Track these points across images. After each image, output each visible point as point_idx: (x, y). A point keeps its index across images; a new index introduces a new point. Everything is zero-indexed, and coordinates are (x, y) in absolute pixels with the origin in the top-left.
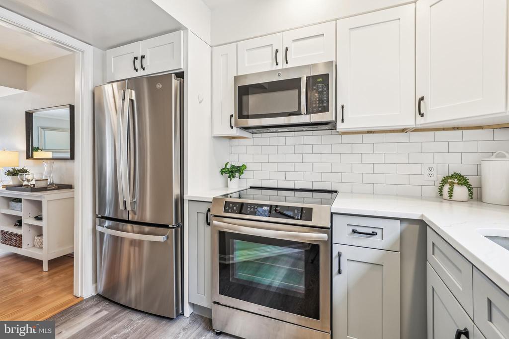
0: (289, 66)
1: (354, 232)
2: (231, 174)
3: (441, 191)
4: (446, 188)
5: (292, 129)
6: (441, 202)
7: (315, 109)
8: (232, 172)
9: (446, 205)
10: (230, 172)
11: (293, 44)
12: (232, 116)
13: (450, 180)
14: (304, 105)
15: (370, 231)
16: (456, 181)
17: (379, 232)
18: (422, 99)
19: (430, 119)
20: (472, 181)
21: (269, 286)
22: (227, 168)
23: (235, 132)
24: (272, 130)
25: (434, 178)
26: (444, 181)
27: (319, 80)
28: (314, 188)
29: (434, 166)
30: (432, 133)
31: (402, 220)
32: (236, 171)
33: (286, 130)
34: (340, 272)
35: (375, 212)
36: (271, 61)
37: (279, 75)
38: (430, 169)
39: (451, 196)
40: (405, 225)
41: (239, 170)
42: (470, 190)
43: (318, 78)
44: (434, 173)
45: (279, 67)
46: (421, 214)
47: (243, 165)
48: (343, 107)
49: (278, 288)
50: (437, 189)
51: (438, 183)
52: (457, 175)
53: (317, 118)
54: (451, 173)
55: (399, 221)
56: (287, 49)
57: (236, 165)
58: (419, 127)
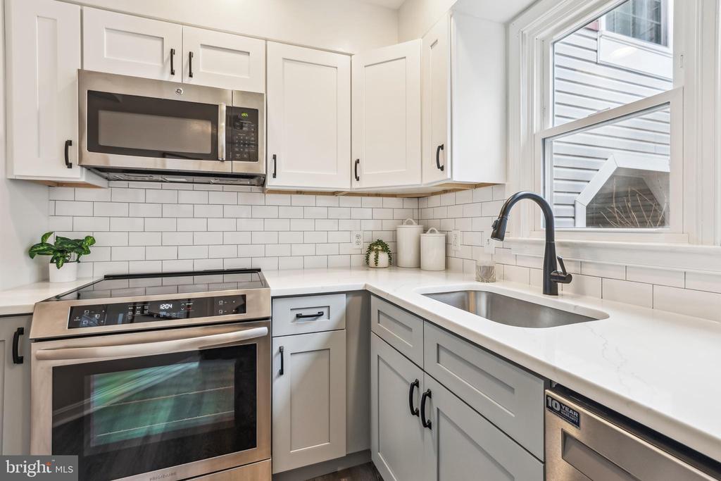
0: (193, 81)
1: (298, 316)
2: (59, 255)
3: (367, 259)
4: (372, 255)
5: (190, 179)
6: (368, 270)
7: (238, 155)
8: (62, 251)
9: (372, 273)
10: (55, 252)
11: (202, 50)
12: (69, 143)
13: (375, 248)
14: (222, 146)
15: (315, 312)
16: (380, 248)
17: (325, 311)
18: (358, 162)
19: (365, 184)
20: (390, 247)
21: (147, 437)
22: (48, 244)
23: (77, 174)
24: (156, 177)
25: (361, 246)
26: (370, 249)
27: (244, 115)
28: (226, 268)
29: (361, 233)
30: (359, 198)
31: (347, 293)
32: (72, 250)
33: (184, 180)
34: (281, 373)
35: (322, 288)
36: (160, 65)
37: (178, 91)
38: (358, 236)
39: (376, 263)
40: (350, 298)
41: (80, 247)
42: (389, 256)
43: (243, 112)
44: (361, 240)
45: (176, 79)
46: (364, 284)
47: (87, 238)
48: (275, 157)
49: (163, 434)
50: (364, 257)
51: (365, 251)
52: (379, 242)
53: (239, 167)
54: (375, 240)
55: (345, 295)
56: (191, 55)
57: (72, 237)
58: (354, 191)
